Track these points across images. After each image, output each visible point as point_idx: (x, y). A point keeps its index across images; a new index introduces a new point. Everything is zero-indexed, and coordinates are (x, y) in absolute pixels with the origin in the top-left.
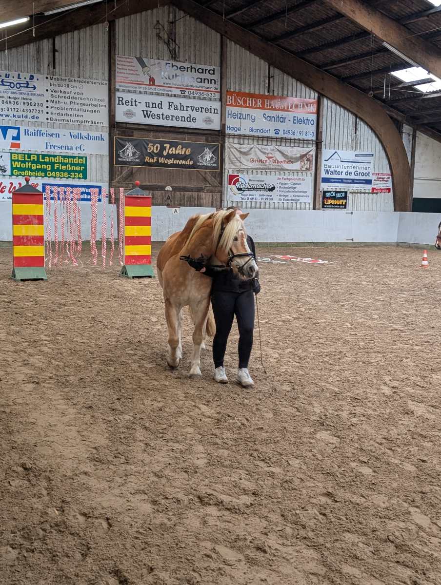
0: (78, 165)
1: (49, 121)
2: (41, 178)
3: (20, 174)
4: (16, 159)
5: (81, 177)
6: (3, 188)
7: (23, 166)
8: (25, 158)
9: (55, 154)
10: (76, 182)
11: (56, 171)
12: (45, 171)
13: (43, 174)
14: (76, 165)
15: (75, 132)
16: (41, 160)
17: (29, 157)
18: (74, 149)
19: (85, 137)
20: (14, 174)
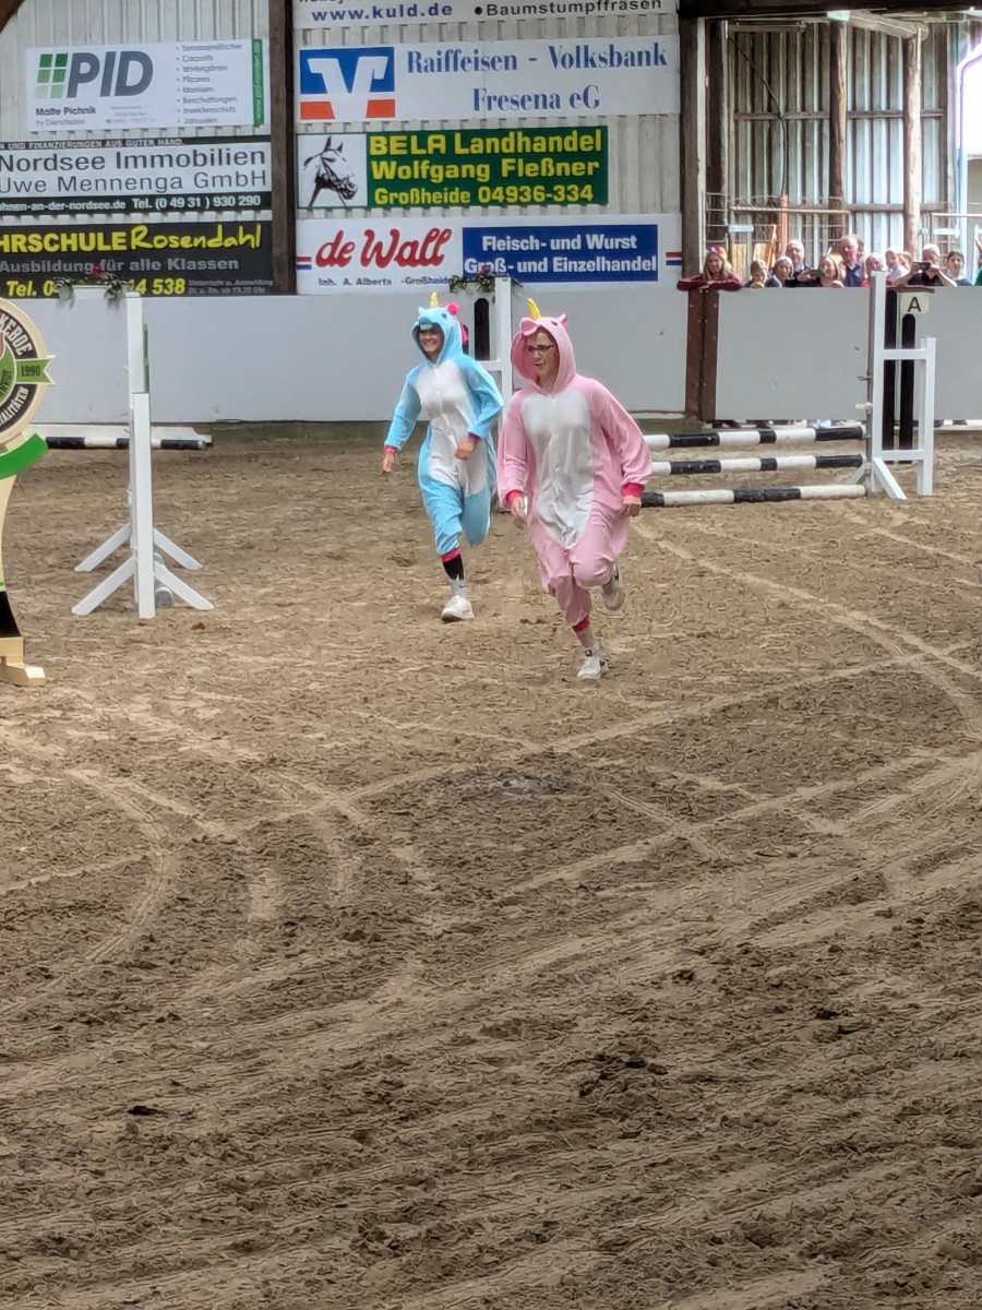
0: (581, 156)
1: (484, 15)
2: (460, 208)
3: (396, 201)
4: (384, 151)
5: (590, 196)
6: (344, 250)
7: (405, 172)
8: (408, 148)
9: (507, 125)
10: (572, 216)
11: (505, 182)
12: (470, 185)
13: (465, 196)
14: (569, 157)
15: (567, 46)
16: (459, 150)
17: (422, 144)
18: (565, 101)
19: (602, 59)
20: (379, 202)
